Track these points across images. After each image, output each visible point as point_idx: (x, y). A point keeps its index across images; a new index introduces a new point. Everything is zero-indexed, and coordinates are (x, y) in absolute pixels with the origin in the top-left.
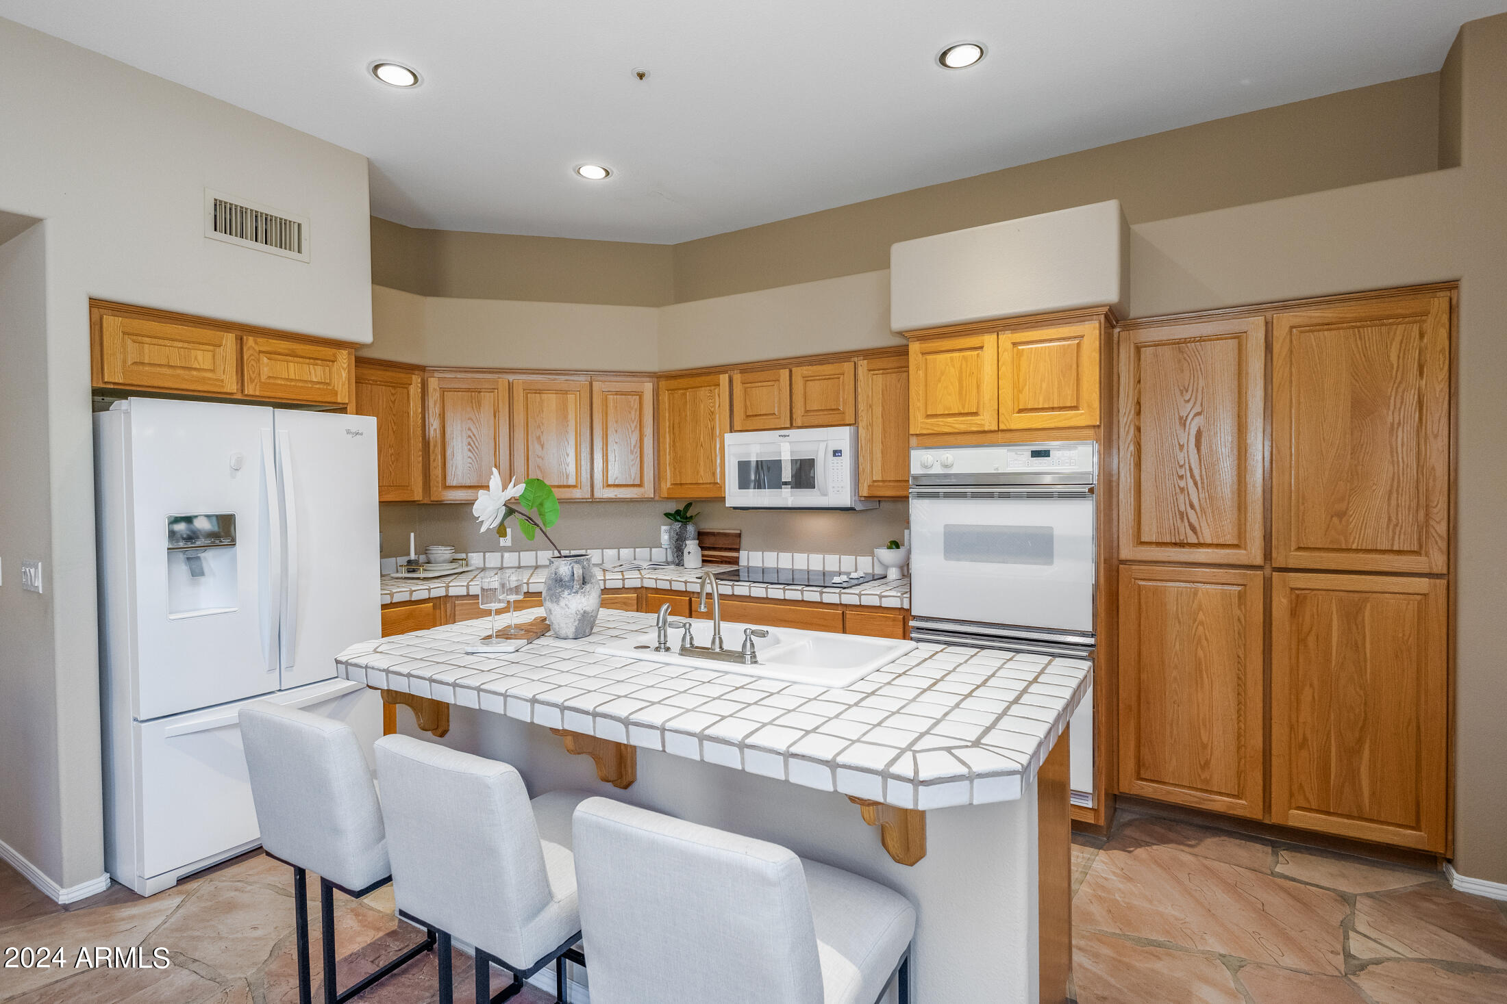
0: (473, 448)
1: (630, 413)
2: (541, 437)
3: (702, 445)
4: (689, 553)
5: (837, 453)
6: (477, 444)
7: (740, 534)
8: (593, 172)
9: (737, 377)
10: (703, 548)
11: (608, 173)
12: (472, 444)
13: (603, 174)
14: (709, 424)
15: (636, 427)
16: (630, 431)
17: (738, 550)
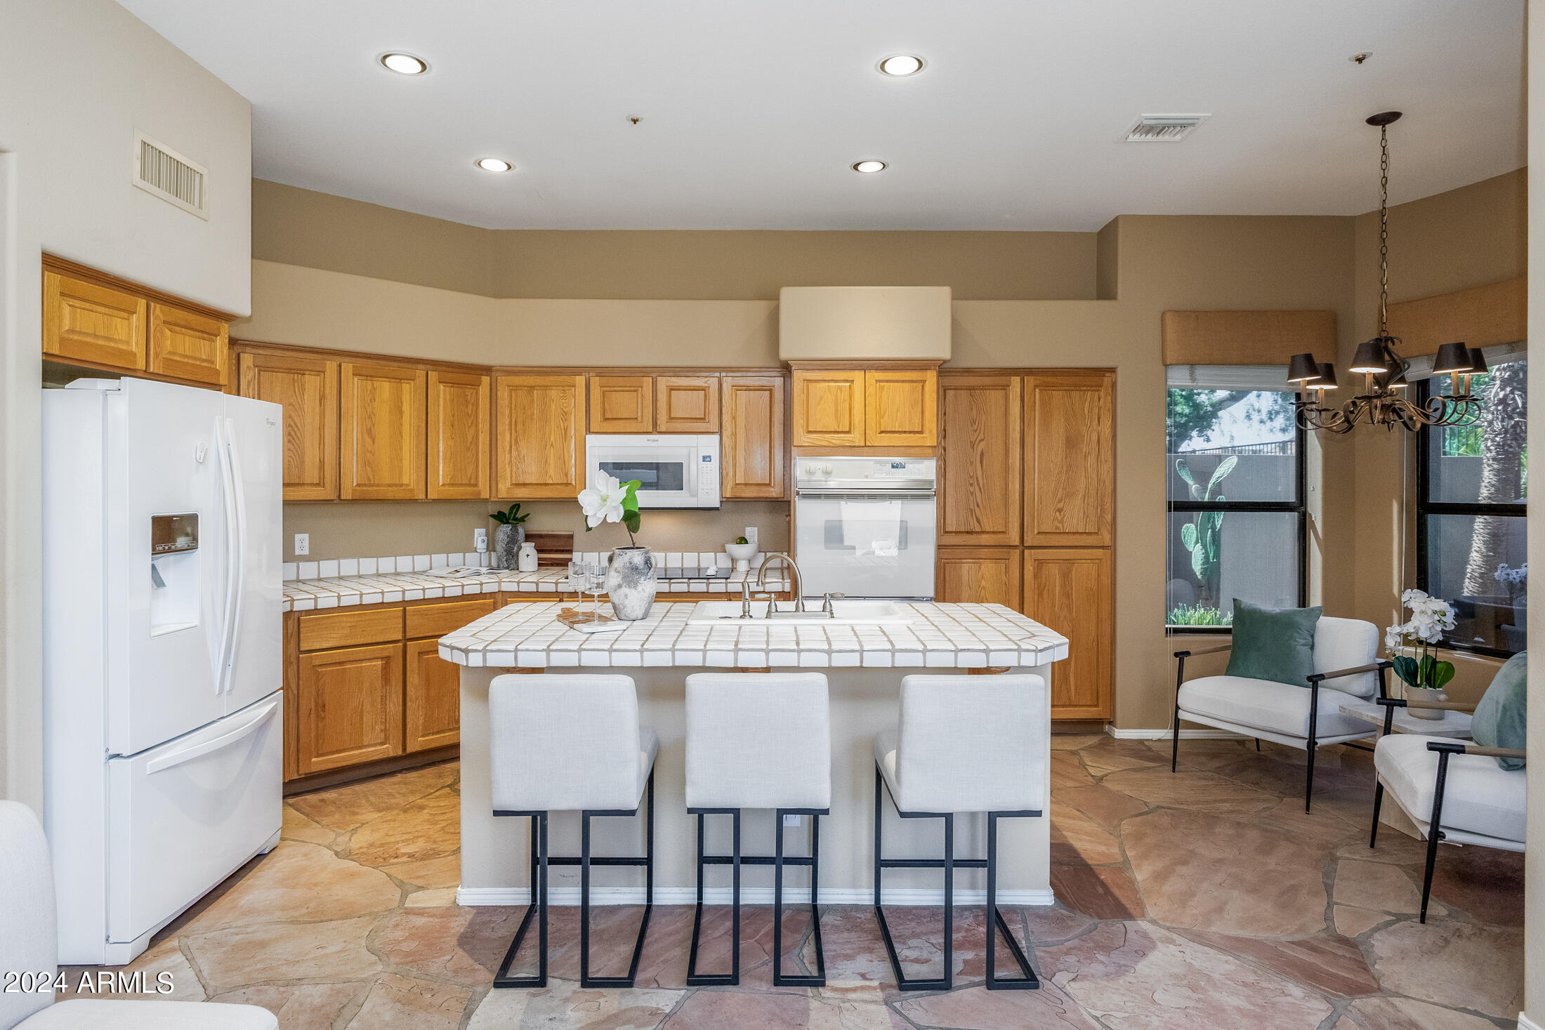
0: (294, 439)
1: (467, 407)
2: (373, 429)
3: (552, 445)
4: (528, 555)
5: (706, 458)
6: (299, 435)
7: (573, 535)
8: (494, 166)
9: (595, 381)
10: (539, 551)
11: (509, 167)
12: (293, 433)
13: (506, 167)
14: (562, 424)
15: (472, 423)
16: (467, 427)
17: (570, 551)
